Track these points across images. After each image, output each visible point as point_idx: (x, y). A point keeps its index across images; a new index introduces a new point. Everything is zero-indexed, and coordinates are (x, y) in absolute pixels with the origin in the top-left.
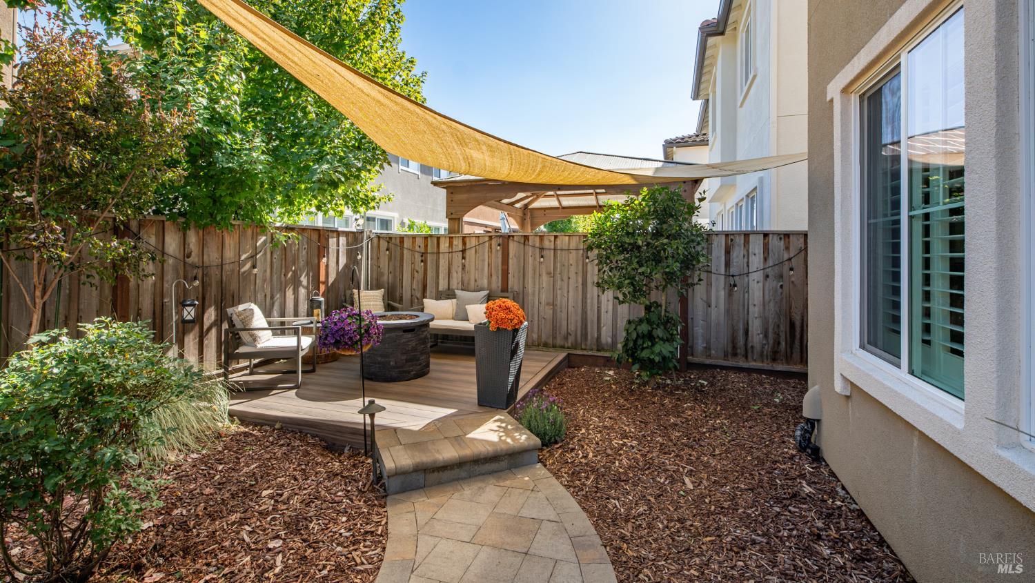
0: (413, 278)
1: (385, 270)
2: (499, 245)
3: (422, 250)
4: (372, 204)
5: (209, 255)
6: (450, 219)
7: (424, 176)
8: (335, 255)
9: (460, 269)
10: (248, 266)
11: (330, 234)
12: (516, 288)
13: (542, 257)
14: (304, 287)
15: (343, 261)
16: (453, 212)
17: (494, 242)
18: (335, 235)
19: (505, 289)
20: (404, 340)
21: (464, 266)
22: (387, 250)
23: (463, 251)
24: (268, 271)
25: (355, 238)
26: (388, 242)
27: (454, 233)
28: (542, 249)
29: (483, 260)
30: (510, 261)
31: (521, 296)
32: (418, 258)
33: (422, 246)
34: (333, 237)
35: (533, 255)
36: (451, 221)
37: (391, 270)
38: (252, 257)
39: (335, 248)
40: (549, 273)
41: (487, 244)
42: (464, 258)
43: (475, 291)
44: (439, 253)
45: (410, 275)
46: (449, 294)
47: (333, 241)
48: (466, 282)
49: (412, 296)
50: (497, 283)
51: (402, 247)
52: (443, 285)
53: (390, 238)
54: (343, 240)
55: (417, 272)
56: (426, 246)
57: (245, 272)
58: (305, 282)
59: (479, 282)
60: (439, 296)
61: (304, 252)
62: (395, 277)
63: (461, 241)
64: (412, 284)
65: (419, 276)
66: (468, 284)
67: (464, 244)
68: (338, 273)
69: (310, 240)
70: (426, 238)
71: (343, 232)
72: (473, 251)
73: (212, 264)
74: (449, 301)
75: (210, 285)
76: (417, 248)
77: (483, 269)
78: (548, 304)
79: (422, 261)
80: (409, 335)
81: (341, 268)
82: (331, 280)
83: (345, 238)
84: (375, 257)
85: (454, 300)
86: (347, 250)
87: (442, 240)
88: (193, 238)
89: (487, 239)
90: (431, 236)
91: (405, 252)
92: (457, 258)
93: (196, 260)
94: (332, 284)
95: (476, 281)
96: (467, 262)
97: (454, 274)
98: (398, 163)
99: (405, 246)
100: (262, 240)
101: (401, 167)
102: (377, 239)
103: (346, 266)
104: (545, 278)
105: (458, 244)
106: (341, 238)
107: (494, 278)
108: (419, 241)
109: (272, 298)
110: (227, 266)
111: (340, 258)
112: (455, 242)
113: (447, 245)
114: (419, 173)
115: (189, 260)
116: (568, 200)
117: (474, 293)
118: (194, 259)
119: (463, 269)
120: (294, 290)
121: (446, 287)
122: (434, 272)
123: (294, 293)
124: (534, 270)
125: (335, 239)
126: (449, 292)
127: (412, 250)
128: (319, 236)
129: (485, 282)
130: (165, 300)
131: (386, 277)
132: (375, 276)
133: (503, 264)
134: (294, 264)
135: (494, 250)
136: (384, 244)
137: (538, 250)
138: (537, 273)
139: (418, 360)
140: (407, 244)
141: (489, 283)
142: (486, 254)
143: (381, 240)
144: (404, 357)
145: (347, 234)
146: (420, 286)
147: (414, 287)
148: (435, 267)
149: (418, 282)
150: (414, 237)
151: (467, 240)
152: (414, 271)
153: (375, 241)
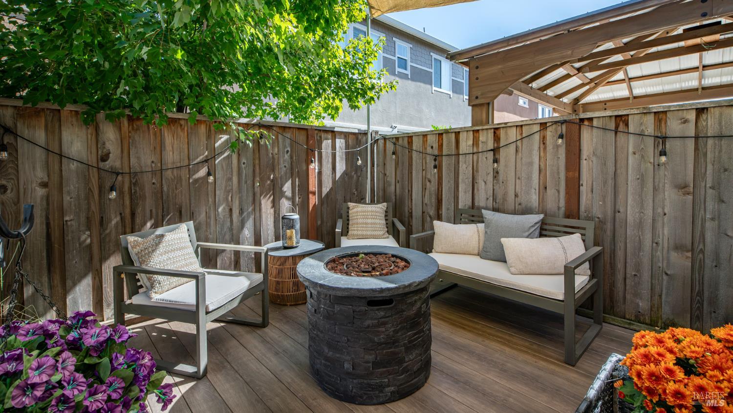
0: (424, 189)
1: (391, 178)
2: (561, 137)
3: (436, 153)
4: (370, 94)
5: (138, 158)
6: (473, 106)
7: (456, 95)
8: (330, 160)
9: (490, 178)
10: (203, 172)
11: (323, 135)
12: (597, 212)
13: (663, 153)
14: (287, 198)
15: (341, 167)
16: (479, 94)
17: (549, 133)
18: (330, 136)
19: (573, 211)
20: (369, 322)
21: (496, 173)
22: (394, 153)
23: (495, 150)
24: (235, 179)
25: (356, 139)
26: (395, 144)
27: (482, 124)
28: (663, 139)
29: (531, 164)
30: (584, 163)
31: (609, 226)
32: (430, 162)
33: (436, 146)
34: (327, 139)
35: (640, 152)
36: (477, 109)
37: (398, 178)
38: (206, 161)
39: (330, 151)
40: (682, 187)
41: (537, 137)
42: (496, 161)
43: (515, 212)
44: (458, 155)
45: (420, 186)
46: (473, 216)
47: (327, 144)
48: (499, 197)
49: (423, 212)
50: (556, 200)
51: (410, 150)
52: (464, 201)
53: (397, 139)
54: (340, 143)
55: (430, 181)
56: (441, 146)
57: (196, 181)
58: (289, 193)
59: (523, 199)
60: (458, 218)
61: (287, 156)
62: (403, 188)
63: (491, 134)
64: (423, 196)
65: (432, 187)
66: (504, 199)
67: (497, 138)
68: (334, 182)
69: (293, 142)
70: (440, 134)
71: (341, 133)
72: (512, 148)
73: (144, 169)
74: (472, 227)
75: (143, 197)
76: (429, 150)
77: (529, 178)
78: (678, 248)
79: (435, 167)
80: (380, 313)
81: (338, 175)
82: (325, 190)
83: (343, 141)
84: (381, 164)
85: (481, 226)
86: (347, 154)
87: (463, 136)
88: (110, 134)
89: (537, 128)
90: (447, 132)
91: (414, 154)
92: (486, 163)
93: (118, 164)
94: (328, 195)
95: (516, 196)
96: (501, 167)
97: (481, 185)
98: (431, 85)
99: (414, 148)
100: (223, 140)
101: (434, 88)
102: (382, 141)
103: (345, 173)
104: (670, 195)
105: (487, 140)
106: (338, 141)
107: (551, 192)
108: (432, 140)
109: (241, 211)
110: (169, 172)
111: (337, 164)
112: (482, 137)
113: (471, 142)
114: (450, 93)
115: (107, 165)
116: (645, 86)
117: (516, 217)
118: (114, 162)
119: (495, 177)
120: (273, 202)
121: (470, 203)
122: (452, 182)
123: (273, 206)
124: (642, 180)
125: (330, 141)
126: (474, 212)
127: (423, 153)
128: (308, 137)
129: (534, 199)
130: (67, 218)
131: (393, 187)
132: (381, 186)
133: (568, 169)
134: (273, 170)
135: (550, 146)
136: (390, 147)
137: (650, 142)
138: (650, 185)
139: (401, 361)
140: (417, 144)
141: (542, 200)
142: (536, 153)
143: (387, 141)
144: (370, 358)
145: (346, 135)
146: (434, 200)
147: (426, 200)
148: (452, 175)
149: (430, 194)
150: (425, 135)
151: (502, 133)
152: (425, 180)
153: (381, 142)
